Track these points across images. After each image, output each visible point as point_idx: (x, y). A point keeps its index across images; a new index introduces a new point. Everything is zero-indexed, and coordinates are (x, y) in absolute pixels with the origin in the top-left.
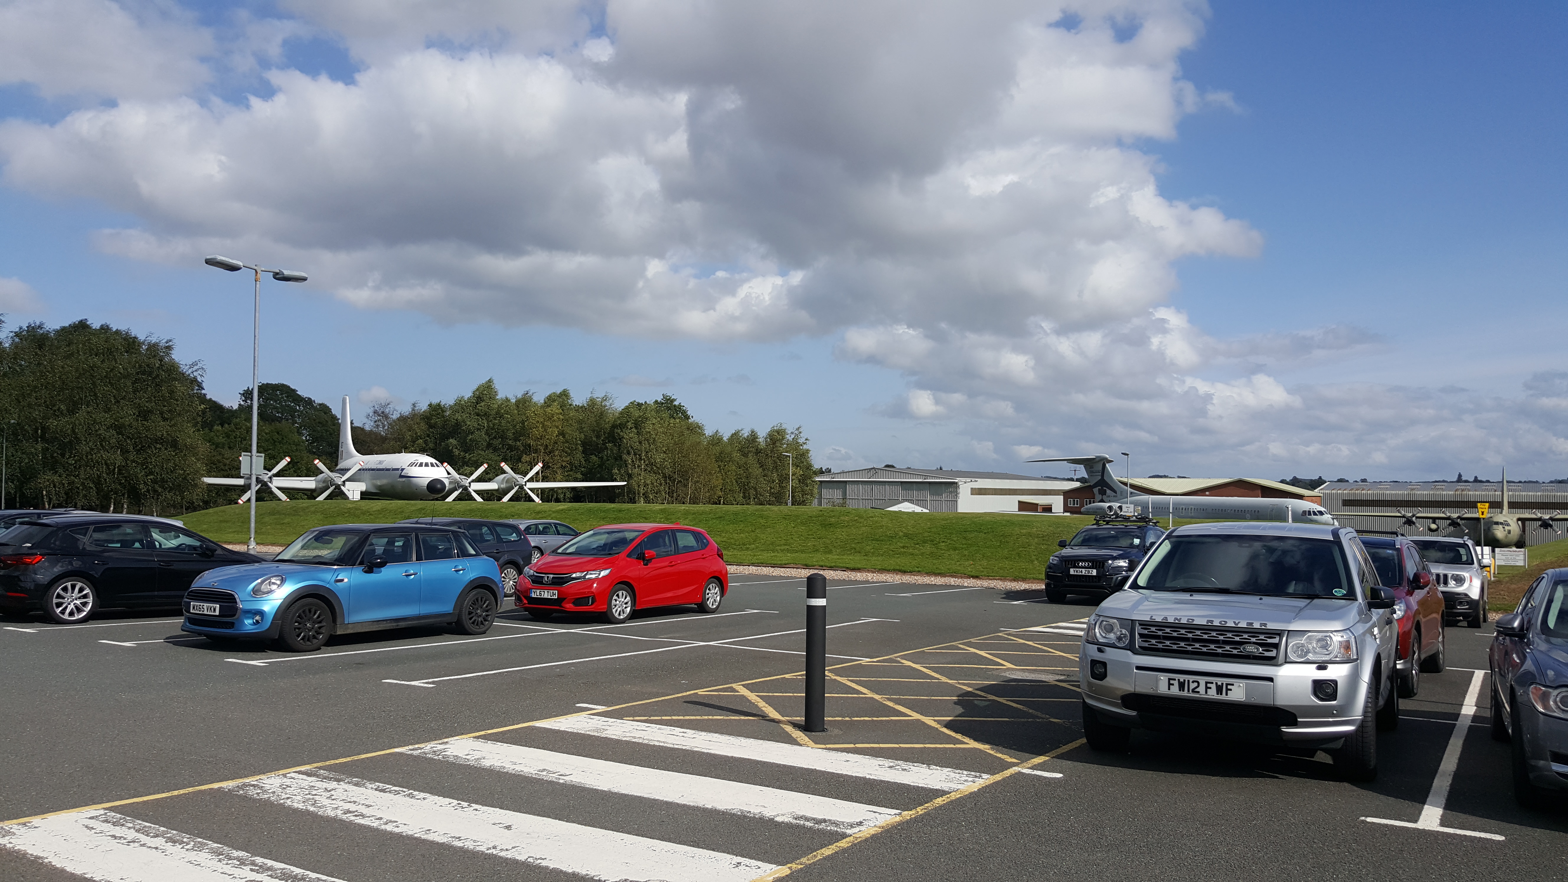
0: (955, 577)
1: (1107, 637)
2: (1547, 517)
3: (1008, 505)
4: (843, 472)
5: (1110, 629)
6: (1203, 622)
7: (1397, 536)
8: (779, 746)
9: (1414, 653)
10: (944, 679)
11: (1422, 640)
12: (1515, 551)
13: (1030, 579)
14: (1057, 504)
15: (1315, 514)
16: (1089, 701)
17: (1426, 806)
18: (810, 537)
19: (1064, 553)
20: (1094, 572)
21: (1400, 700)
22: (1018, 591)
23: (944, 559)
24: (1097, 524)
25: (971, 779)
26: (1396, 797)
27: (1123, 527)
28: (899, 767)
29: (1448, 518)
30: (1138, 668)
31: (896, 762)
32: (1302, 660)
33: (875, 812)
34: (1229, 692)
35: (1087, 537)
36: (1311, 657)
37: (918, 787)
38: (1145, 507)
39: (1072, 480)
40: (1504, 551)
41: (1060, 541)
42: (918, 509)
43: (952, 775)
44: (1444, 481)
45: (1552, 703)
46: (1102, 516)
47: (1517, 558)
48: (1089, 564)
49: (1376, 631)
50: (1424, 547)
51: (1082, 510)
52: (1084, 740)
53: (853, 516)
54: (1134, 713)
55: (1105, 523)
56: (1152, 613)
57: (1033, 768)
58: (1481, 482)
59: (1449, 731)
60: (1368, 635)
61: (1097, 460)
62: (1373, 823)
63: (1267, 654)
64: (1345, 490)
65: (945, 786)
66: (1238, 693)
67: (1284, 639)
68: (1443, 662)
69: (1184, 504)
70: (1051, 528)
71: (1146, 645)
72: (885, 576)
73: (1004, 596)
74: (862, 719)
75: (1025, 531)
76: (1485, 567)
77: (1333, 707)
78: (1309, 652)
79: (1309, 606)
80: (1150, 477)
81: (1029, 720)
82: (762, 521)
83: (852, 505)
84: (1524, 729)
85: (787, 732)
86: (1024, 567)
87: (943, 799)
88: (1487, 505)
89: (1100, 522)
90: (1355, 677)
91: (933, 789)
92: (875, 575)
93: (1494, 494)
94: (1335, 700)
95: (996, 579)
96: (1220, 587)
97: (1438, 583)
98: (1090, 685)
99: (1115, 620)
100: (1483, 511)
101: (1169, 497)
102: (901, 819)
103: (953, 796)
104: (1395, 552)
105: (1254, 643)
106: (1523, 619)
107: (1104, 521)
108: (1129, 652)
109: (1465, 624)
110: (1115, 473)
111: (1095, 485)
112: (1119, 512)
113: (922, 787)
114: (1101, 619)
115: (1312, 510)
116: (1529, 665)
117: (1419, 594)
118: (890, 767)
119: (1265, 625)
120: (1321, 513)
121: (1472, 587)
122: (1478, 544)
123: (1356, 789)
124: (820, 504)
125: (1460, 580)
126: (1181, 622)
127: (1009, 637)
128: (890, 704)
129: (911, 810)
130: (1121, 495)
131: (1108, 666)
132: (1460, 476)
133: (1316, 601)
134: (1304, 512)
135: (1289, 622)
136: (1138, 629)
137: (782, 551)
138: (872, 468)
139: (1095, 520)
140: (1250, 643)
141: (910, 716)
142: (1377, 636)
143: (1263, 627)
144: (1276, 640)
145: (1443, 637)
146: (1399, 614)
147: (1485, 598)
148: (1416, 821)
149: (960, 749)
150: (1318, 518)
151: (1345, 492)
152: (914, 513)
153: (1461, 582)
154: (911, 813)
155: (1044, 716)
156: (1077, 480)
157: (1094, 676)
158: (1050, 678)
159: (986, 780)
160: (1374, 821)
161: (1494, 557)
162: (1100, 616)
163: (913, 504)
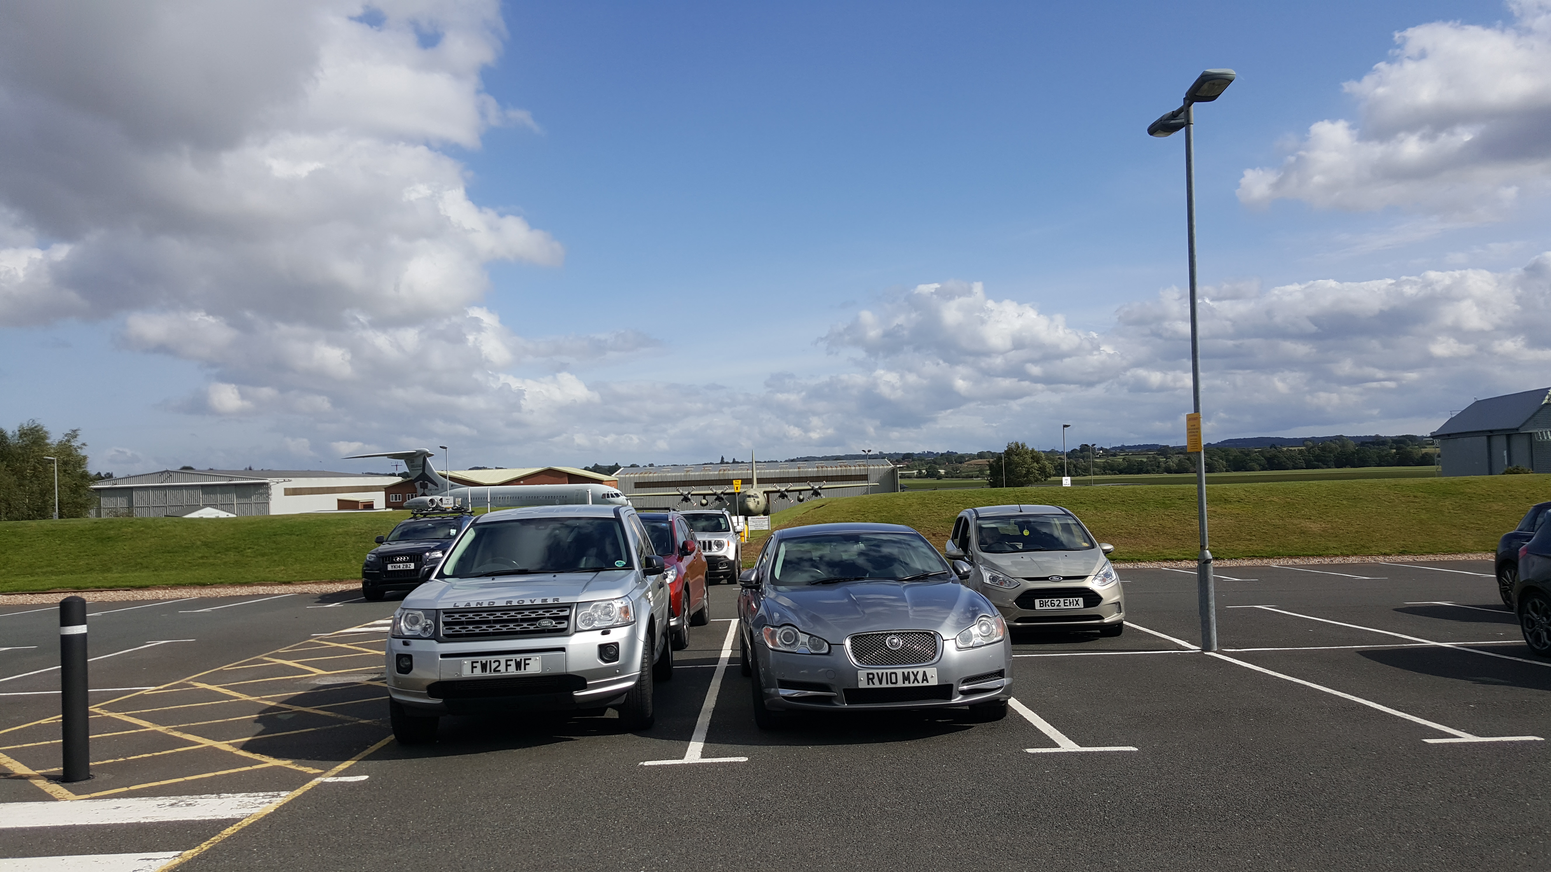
0: (264, 585)
1: (413, 629)
2: (783, 489)
3: (327, 504)
4: (129, 477)
5: (415, 621)
6: (502, 603)
7: (670, 511)
8: (25, 806)
9: (685, 610)
10: (244, 697)
11: (691, 598)
12: (762, 518)
13: (347, 579)
14: (379, 500)
15: (612, 496)
16: (396, 697)
17: (691, 743)
18: (82, 554)
19: (381, 549)
20: (412, 566)
21: (675, 653)
22: (334, 593)
23: (251, 566)
24: (415, 517)
25: (268, 800)
26: (668, 739)
27: (440, 518)
28: (183, 803)
29: (715, 494)
30: (443, 656)
31: (180, 798)
32: (589, 628)
33: (148, 859)
34: (527, 666)
35: (405, 530)
36: (596, 624)
37: (204, 821)
38: (465, 498)
39: (394, 475)
40: (754, 519)
41: (377, 538)
42: (223, 515)
43: (246, 799)
44: (711, 464)
45: (777, 640)
46: (420, 509)
47: (761, 523)
48: (406, 558)
49: (650, 594)
50: (692, 519)
51: (405, 504)
52: (393, 737)
53: (138, 526)
54: (439, 701)
55: (422, 516)
56: (455, 600)
57: (337, 775)
58: (738, 463)
59: (711, 672)
60: (643, 599)
61: (418, 454)
62: (649, 766)
63: (560, 626)
64: (636, 474)
65: (236, 814)
66: (535, 666)
67: (574, 610)
68: (708, 615)
69: (501, 494)
70: (369, 525)
71: (450, 632)
72: (181, 591)
73: (320, 599)
74: (140, 756)
75: (341, 530)
76: (738, 532)
77: (616, 667)
78: (595, 620)
79: (595, 579)
80: (470, 469)
81: (338, 726)
82: (16, 540)
83: (138, 514)
84: (760, 664)
85: (38, 788)
86: (340, 567)
87: (233, 828)
88: (740, 481)
89: (417, 516)
90: (633, 637)
91: (222, 819)
92: (167, 591)
93: (745, 473)
94: (618, 660)
95: (310, 583)
96: (521, 568)
97: (704, 549)
98: (396, 679)
99: (420, 612)
100: (737, 487)
101: (487, 487)
102: (181, 860)
103: (245, 823)
104: (668, 525)
105: (549, 618)
106: (758, 574)
107: (421, 514)
108: (434, 642)
109: (725, 581)
110: (436, 467)
111: (417, 480)
112: (440, 505)
113: (209, 820)
114: (406, 612)
115: (610, 493)
116: (762, 611)
117: (688, 560)
118: (172, 805)
119: (557, 600)
120: (617, 495)
121: (729, 552)
122: (732, 514)
123: (637, 737)
124: (99, 514)
125: (720, 545)
126: (483, 606)
127: (321, 642)
128: (177, 734)
129: (194, 848)
130: (442, 488)
131: (414, 658)
132: (722, 458)
133: (601, 573)
134: (604, 495)
135: (577, 594)
136: (442, 618)
137: (44, 573)
138: (165, 472)
139: (412, 513)
140: (545, 618)
141: (201, 744)
142: (651, 600)
143: (556, 602)
144: (566, 613)
145: (708, 594)
146: (670, 578)
147: (739, 558)
148: (683, 758)
149: (257, 769)
150: (615, 499)
151: (636, 476)
152: (218, 519)
153: (721, 546)
154: (193, 851)
155: (353, 719)
156: (399, 475)
157: (400, 670)
158: (362, 679)
159: (285, 796)
160: (650, 764)
161: (747, 525)
162: (405, 609)
163: (217, 509)
